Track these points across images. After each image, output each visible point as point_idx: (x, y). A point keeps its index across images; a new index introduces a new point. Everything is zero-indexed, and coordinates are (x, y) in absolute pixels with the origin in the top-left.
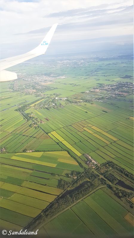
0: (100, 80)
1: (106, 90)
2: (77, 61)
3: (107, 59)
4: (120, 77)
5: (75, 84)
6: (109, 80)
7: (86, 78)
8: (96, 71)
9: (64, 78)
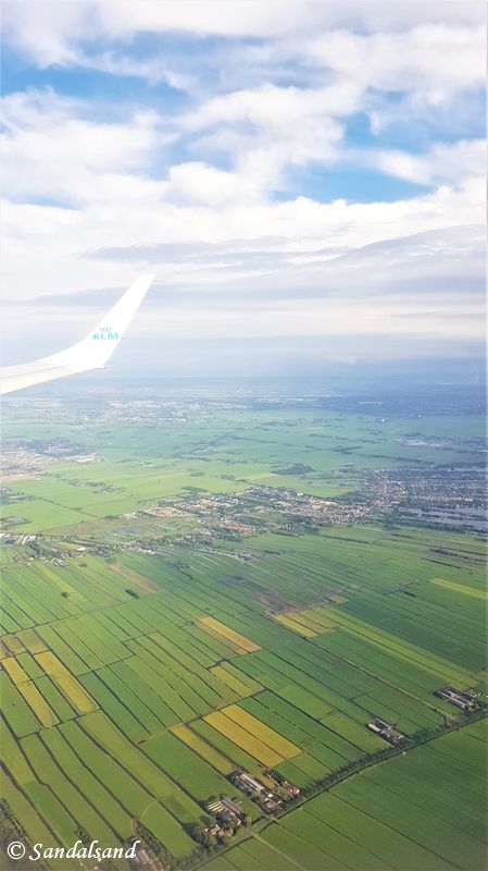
0: (202, 474)
1: (196, 513)
2: (178, 405)
3: (276, 407)
4: (274, 470)
5: (108, 485)
6: (231, 478)
7: (163, 467)
8: (212, 443)
9: (87, 463)
